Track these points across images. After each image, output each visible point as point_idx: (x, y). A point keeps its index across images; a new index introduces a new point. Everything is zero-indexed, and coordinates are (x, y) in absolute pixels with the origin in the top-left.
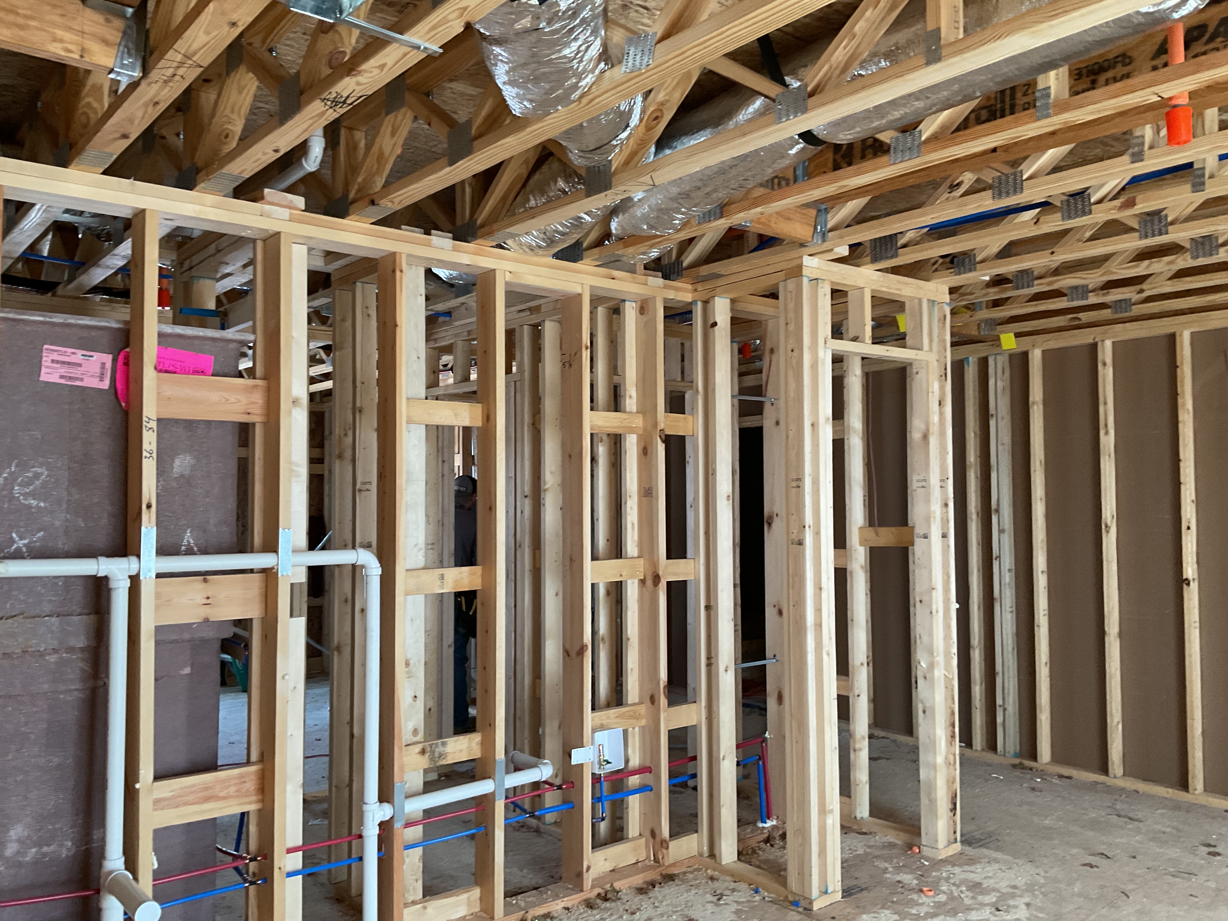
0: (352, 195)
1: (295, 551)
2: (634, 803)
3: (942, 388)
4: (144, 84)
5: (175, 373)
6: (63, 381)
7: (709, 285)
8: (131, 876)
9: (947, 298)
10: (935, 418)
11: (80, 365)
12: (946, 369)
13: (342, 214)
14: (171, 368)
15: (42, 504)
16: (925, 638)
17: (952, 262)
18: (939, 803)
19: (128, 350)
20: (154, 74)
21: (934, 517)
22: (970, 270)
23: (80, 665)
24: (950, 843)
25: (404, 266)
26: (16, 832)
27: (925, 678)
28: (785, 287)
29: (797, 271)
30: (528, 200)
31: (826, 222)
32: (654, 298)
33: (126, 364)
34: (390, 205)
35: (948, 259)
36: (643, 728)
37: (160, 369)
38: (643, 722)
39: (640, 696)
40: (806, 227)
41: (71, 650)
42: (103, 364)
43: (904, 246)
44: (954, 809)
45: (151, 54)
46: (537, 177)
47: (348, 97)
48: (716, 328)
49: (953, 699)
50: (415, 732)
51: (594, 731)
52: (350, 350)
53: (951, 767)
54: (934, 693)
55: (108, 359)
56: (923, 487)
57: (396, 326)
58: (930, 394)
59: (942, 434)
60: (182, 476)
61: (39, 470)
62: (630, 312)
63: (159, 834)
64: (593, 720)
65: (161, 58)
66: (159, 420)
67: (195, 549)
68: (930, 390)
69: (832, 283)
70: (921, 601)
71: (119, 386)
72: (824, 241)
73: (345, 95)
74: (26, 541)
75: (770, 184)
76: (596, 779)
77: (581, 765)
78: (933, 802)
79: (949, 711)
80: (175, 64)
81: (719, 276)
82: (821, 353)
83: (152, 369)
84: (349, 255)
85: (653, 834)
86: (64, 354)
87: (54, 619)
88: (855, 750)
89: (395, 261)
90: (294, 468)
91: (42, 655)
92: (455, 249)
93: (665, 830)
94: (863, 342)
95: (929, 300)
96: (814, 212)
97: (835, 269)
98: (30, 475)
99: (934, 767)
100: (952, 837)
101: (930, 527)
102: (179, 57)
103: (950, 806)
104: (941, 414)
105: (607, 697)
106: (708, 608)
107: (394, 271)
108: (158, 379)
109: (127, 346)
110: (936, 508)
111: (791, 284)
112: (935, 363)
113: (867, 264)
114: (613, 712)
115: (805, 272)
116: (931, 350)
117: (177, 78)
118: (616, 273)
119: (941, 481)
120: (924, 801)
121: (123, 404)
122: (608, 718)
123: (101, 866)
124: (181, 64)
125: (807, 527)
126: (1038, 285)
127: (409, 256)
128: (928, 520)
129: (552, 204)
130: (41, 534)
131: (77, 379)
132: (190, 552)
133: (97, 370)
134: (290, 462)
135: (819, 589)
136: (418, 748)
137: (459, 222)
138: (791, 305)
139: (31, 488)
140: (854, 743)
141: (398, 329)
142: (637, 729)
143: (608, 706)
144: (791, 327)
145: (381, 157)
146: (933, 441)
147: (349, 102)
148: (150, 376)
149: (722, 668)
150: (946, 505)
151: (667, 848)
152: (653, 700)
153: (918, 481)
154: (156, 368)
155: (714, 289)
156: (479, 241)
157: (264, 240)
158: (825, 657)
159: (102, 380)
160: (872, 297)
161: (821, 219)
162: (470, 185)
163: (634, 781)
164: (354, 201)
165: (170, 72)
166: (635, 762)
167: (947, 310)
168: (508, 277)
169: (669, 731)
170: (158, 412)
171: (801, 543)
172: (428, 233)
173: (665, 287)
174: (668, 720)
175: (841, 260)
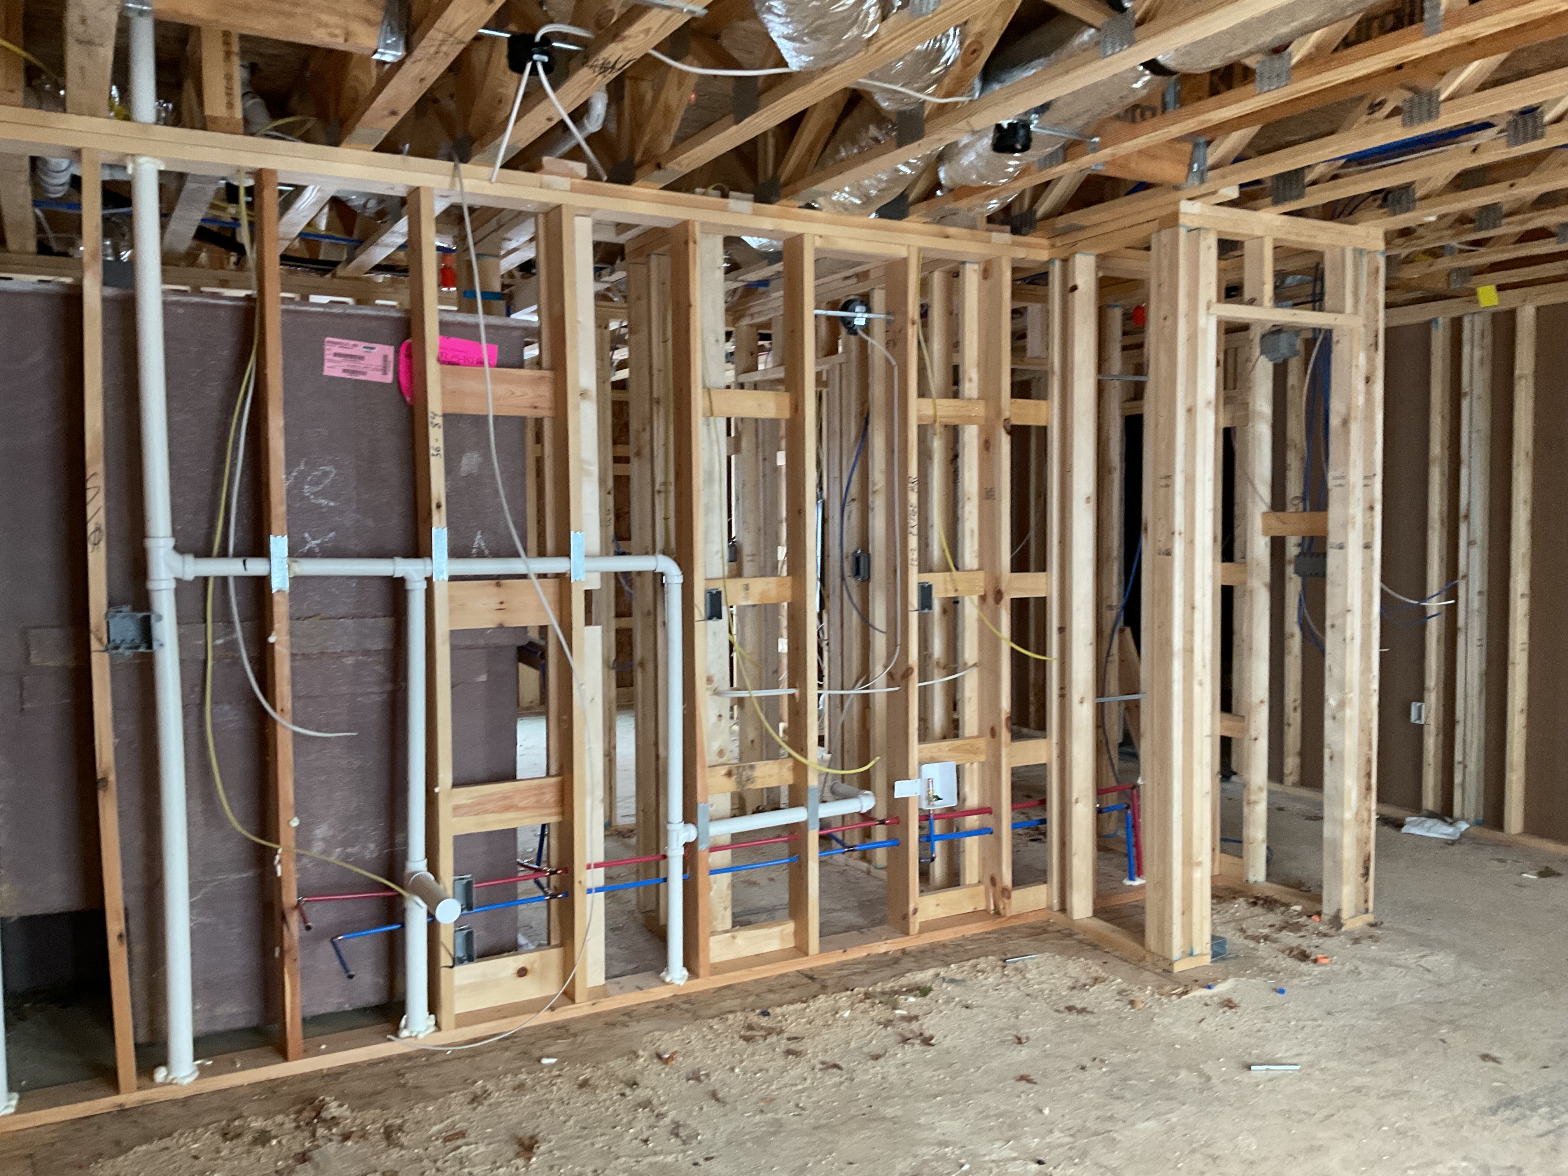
0: (638, 157)
1: (588, 556)
2: (972, 847)
3: (1370, 360)
4: (408, 62)
5: (458, 364)
6: (347, 376)
7: (1069, 239)
8: (432, 877)
9: (1381, 245)
10: (1361, 400)
11: (362, 358)
12: (1376, 336)
13: (628, 180)
14: (454, 360)
15: (332, 504)
16: (1336, 671)
17: (1385, 199)
18: (1345, 865)
19: (409, 341)
20: (417, 53)
21: (1354, 523)
22: (1408, 210)
23: (377, 668)
24: (1358, 913)
25: (698, 235)
26: (322, 830)
27: (1334, 718)
28: (1159, 240)
29: (1172, 220)
30: (838, 151)
31: (1205, 160)
32: (999, 258)
33: (409, 356)
34: (677, 168)
35: (1381, 196)
36: (982, 765)
37: (443, 361)
38: (983, 758)
39: (981, 729)
40: (1180, 167)
41: (366, 652)
42: (385, 357)
43: (1314, 183)
44: (1366, 874)
45: (414, 31)
46: (847, 123)
47: (616, 63)
48: (1077, 292)
49: (1370, 745)
50: (721, 753)
51: (921, 764)
52: (646, 333)
53: (1365, 825)
54: (1343, 735)
55: (389, 351)
56: (1341, 485)
57: (690, 306)
58: (1354, 369)
59: (1369, 418)
60: (470, 475)
61: (328, 468)
62: (971, 277)
63: (460, 841)
64: (920, 751)
65: (423, 37)
66: (445, 416)
67: (487, 552)
68: (1354, 364)
69: (1219, 232)
70: (1333, 626)
71: (403, 380)
72: (1202, 181)
73: (613, 60)
74: (318, 542)
75: (1130, 116)
76: (925, 817)
77: (906, 800)
78: (1338, 864)
79: (1365, 759)
80: (437, 43)
81: (1082, 228)
82: (1202, 321)
83: (435, 361)
84: (637, 226)
85: (993, 881)
86: (347, 346)
87: (349, 621)
88: (1249, 803)
89: (687, 231)
90: (585, 467)
91: (340, 656)
92: (755, 213)
93: (1007, 878)
94: (1261, 305)
95: (1355, 250)
96: (1188, 147)
97: (1223, 215)
98: (318, 473)
99: (1341, 823)
100: (1362, 907)
101: (1346, 535)
102: (440, 36)
103: (1362, 871)
104: (1369, 394)
105: (942, 728)
106: (1062, 630)
107: (686, 243)
108: (442, 372)
109: (408, 335)
110: (1357, 511)
111: (1165, 235)
112: (1362, 330)
113: (1266, 206)
114: (946, 744)
115: (1182, 220)
116: (1356, 312)
117: (441, 55)
118: (951, 230)
119: (1365, 478)
120: (1327, 863)
121: (408, 399)
122: (940, 750)
123: (403, 867)
124: (443, 42)
125: (1177, 534)
126: (1508, 224)
127: (703, 224)
128: (1345, 526)
129: (864, 157)
130: (332, 534)
131: (360, 373)
132: (481, 555)
133: (379, 362)
134: (580, 460)
135: (1190, 606)
136: (723, 770)
137: (761, 180)
138: (1165, 263)
139: (321, 487)
140: (1249, 794)
141: (692, 310)
142: (975, 765)
143: (944, 738)
144: (1165, 290)
145: (667, 112)
146: (1355, 429)
147: (618, 66)
148: (433, 369)
149: (1076, 698)
150: (1372, 508)
151: (1009, 897)
152: (993, 733)
153: (1335, 478)
154: (439, 360)
155: (1074, 244)
156: (784, 202)
157: (546, 214)
158: (1197, 688)
159: (385, 373)
160: (1275, 248)
161: (1199, 153)
162: (774, 135)
163: (972, 822)
164: (641, 164)
165: (432, 50)
166: (973, 800)
167: (1382, 262)
168: (818, 242)
169: (1013, 769)
170: (444, 407)
171: (1169, 553)
172: (725, 196)
173: (1014, 244)
174: (1010, 756)
175: (1232, 203)
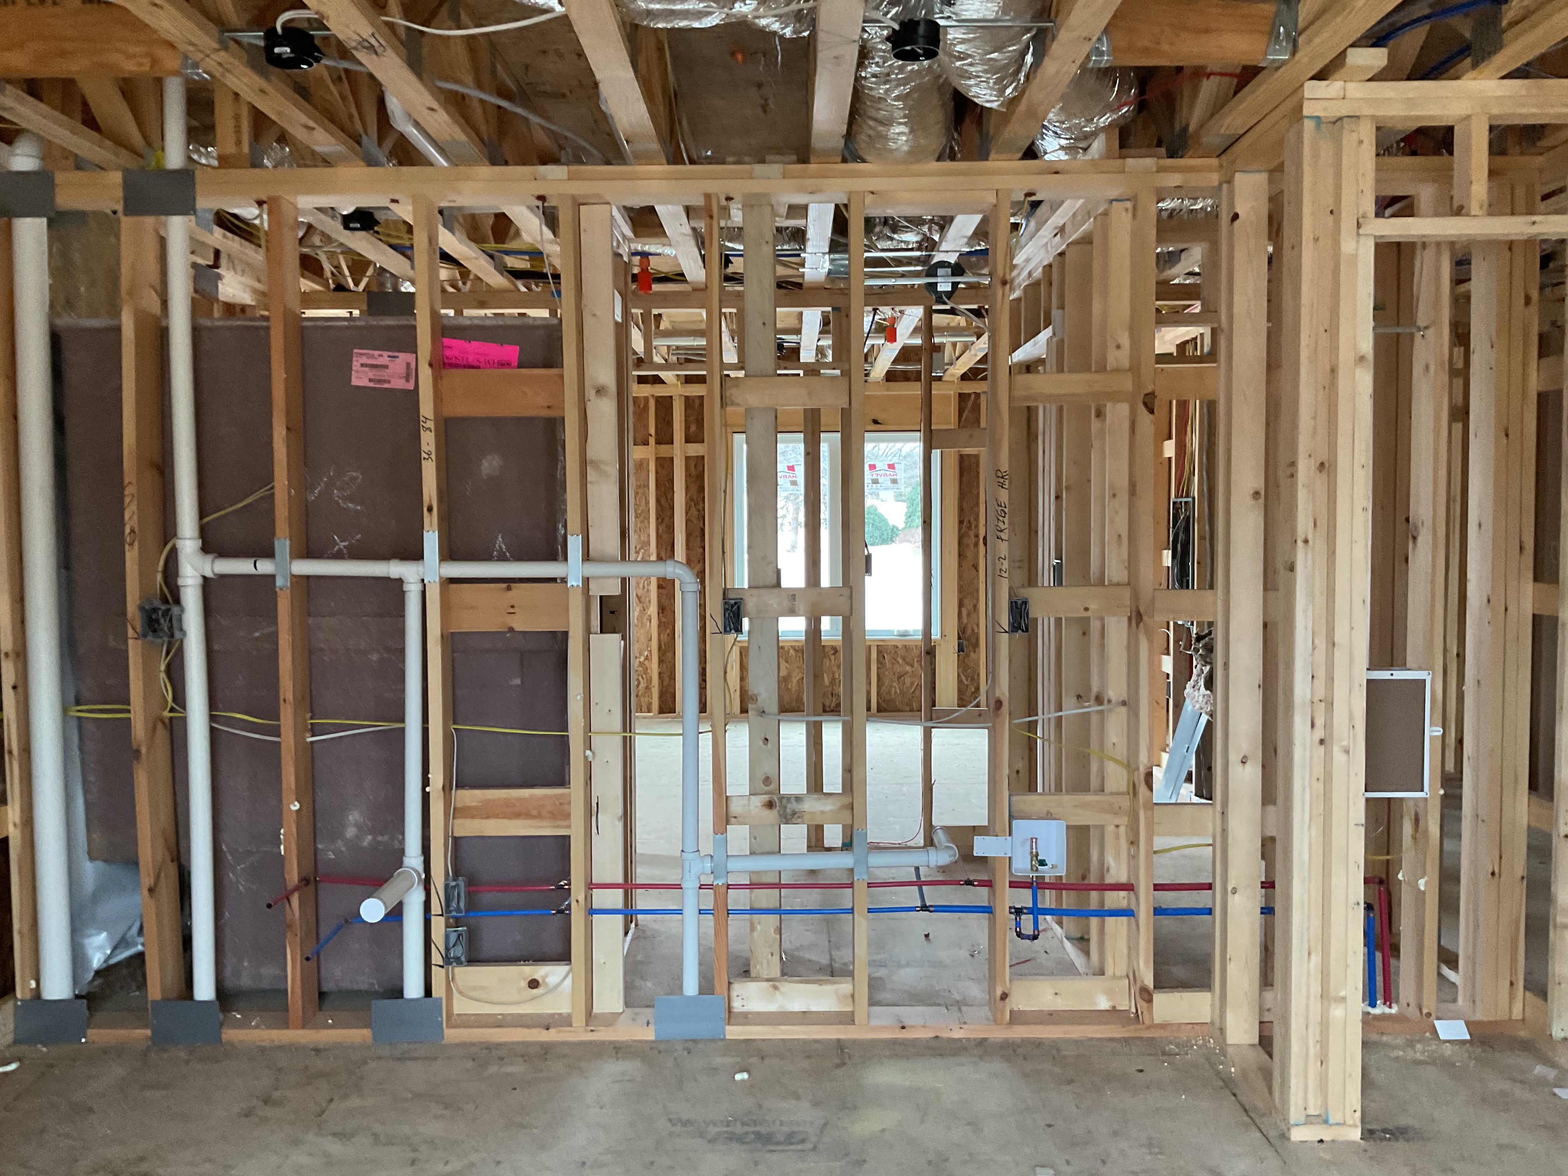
5: (478, 367)
6: (371, 385)
11: (386, 367)
15: (359, 508)
26: (354, 817)
29: (1294, 112)
31: (1296, 21)
38: (1125, 821)
40: (1253, 38)
42: (408, 364)
47: (366, 41)
48: (1237, 223)
50: (767, 781)
51: (1011, 818)
55: (412, 358)
60: (491, 478)
61: (354, 474)
66: (438, 419)
67: (511, 555)
69: (1378, 119)
74: (347, 542)
77: (993, 859)
82: (1348, 245)
83: (427, 366)
85: (1135, 977)
86: (373, 357)
93: (1147, 976)
94: (1465, 214)
97: (1384, 93)
98: (346, 479)
113: (1467, 72)
115: (1308, 110)
125: (1300, 543)
130: (359, 536)
131: (385, 381)
132: (502, 558)
133: (403, 370)
136: (763, 800)
139: (348, 491)
148: (425, 374)
151: (1150, 1001)
154: (431, 365)
159: (407, 380)
160: (1491, 131)
161: (1287, 14)
168: (869, 200)
170: (435, 413)
171: (1292, 568)
173: (1160, 170)
174: (1152, 823)
